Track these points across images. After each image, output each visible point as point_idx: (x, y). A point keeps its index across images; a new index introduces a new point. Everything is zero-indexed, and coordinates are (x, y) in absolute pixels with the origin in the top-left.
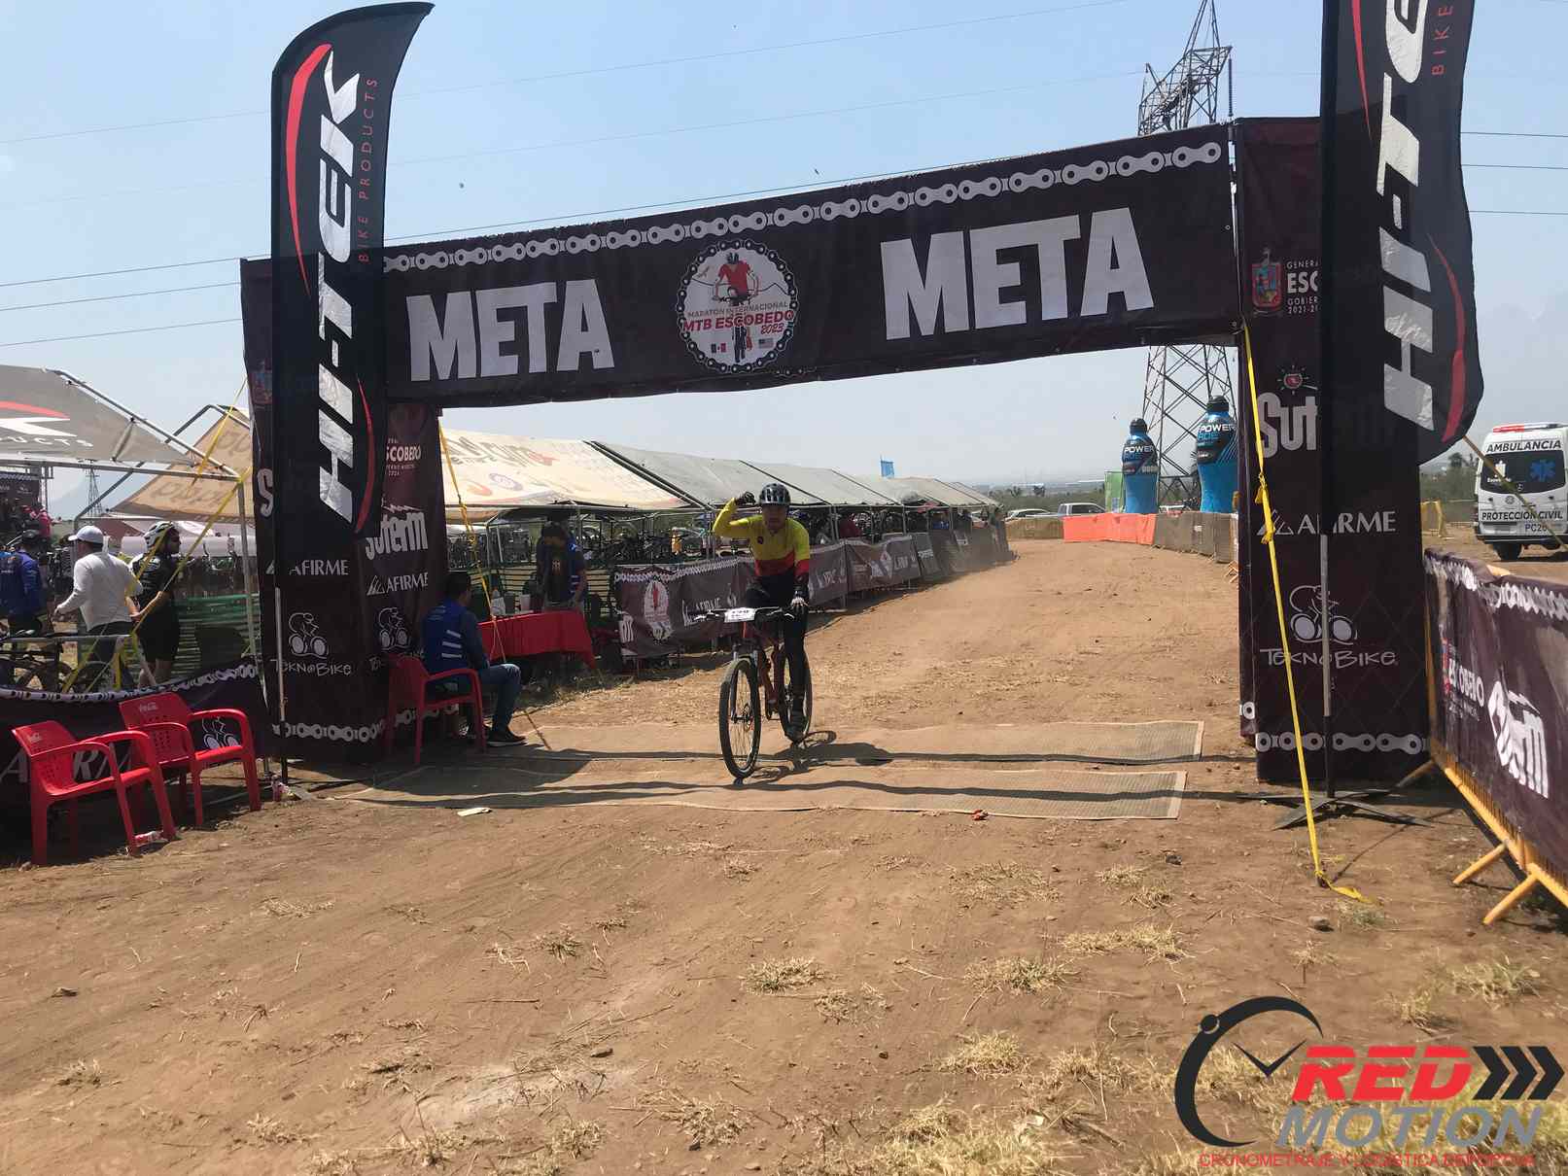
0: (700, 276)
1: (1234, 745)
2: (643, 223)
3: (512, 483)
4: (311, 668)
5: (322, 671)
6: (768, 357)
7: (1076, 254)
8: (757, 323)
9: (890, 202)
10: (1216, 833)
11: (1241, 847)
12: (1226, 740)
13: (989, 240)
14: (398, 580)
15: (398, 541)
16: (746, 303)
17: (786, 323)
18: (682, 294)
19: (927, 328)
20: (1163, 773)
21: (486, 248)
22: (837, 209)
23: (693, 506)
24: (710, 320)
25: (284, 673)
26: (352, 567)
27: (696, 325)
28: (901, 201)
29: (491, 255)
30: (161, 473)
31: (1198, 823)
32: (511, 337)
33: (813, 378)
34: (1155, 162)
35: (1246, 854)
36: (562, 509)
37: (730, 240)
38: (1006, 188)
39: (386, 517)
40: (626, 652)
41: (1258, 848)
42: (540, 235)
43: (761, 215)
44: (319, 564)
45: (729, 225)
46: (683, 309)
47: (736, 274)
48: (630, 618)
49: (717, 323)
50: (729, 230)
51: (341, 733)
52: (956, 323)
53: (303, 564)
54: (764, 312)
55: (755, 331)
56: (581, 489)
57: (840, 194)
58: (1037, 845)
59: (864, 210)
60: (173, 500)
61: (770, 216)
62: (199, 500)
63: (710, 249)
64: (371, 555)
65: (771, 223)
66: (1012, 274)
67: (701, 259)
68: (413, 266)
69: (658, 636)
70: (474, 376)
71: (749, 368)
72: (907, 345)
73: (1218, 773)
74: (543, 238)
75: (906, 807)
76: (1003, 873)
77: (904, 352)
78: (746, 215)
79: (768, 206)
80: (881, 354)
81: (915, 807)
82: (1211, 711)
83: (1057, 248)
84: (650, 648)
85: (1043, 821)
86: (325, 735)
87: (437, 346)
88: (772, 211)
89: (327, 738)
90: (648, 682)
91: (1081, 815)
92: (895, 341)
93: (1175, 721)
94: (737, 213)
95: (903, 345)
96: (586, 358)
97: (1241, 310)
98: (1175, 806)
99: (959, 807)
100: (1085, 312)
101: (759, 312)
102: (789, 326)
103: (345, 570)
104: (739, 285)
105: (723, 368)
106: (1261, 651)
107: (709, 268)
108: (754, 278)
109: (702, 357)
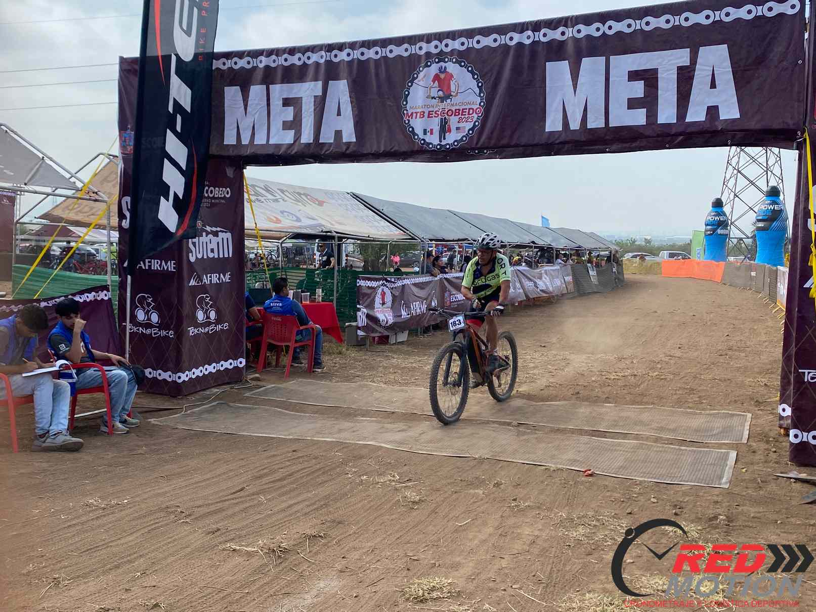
0: (419, 81)
1: (772, 434)
2: (384, 43)
3: (295, 218)
4: (148, 331)
5: (155, 334)
6: (461, 140)
7: (685, 76)
8: (455, 115)
9: (556, 35)
10: (756, 502)
11: (775, 517)
12: (767, 429)
13: (623, 64)
14: (211, 277)
15: (212, 251)
16: (449, 101)
17: (475, 116)
18: (407, 93)
19: (575, 125)
20: (720, 451)
21: (277, 55)
22: (517, 38)
23: (413, 239)
24: (424, 112)
25: (130, 333)
26: (179, 266)
27: (414, 115)
28: (563, 34)
29: (281, 61)
30: (68, 197)
31: (744, 493)
33: (493, 156)
34: (750, 12)
35: (779, 522)
36: (326, 236)
37: (441, 57)
38: (638, 27)
39: (204, 234)
40: (360, 333)
41: (787, 518)
42: (313, 49)
43: (463, 39)
44: (157, 263)
45: (442, 46)
46: (407, 103)
47: (443, 81)
48: (365, 310)
49: (429, 114)
50: (442, 50)
51: (165, 376)
52: (596, 122)
53: (147, 260)
54: (461, 108)
55: (453, 121)
56: (340, 224)
57: (521, 28)
58: (625, 500)
59: (536, 39)
60: (76, 214)
61: (470, 40)
62: (93, 215)
63: (427, 63)
64: (192, 259)
65: (471, 46)
66: (638, 89)
67: (421, 69)
68: (230, 66)
69: (383, 324)
70: (265, 143)
71: (448, 147)
72: (560, 136)
73: (761, 454)
74: (315, 51)
75: (534, 461)
76: (598, 520)
77: (557, 142)
78: (454, 39)
79: (470, 33)
80: (541, 143)
81: (540, 462)
82: (756, 406)
83: (671, 72)
84: (377, 331)
85: (631, 481)
86: (155, 376)
87: (242, 121)
88: (472, 38)
89: (156, 378)
90: (374, 353)
91: (658, 479)
92: (551, 133)
93: (730, 412)
94: (448, 38)
95: (556, 136)
96: (338, 134)
97: (804, 123)
98: (727, 479)
99: (571, 465)
100: (688, 119)
101: (457, 107)
102: (477, 119)
103: (174, 268)
104: (445, 89)
105: (431, 146)
106: (800, 371)
107: (426, 76)
108: (456, 84)
109: (416, 137)
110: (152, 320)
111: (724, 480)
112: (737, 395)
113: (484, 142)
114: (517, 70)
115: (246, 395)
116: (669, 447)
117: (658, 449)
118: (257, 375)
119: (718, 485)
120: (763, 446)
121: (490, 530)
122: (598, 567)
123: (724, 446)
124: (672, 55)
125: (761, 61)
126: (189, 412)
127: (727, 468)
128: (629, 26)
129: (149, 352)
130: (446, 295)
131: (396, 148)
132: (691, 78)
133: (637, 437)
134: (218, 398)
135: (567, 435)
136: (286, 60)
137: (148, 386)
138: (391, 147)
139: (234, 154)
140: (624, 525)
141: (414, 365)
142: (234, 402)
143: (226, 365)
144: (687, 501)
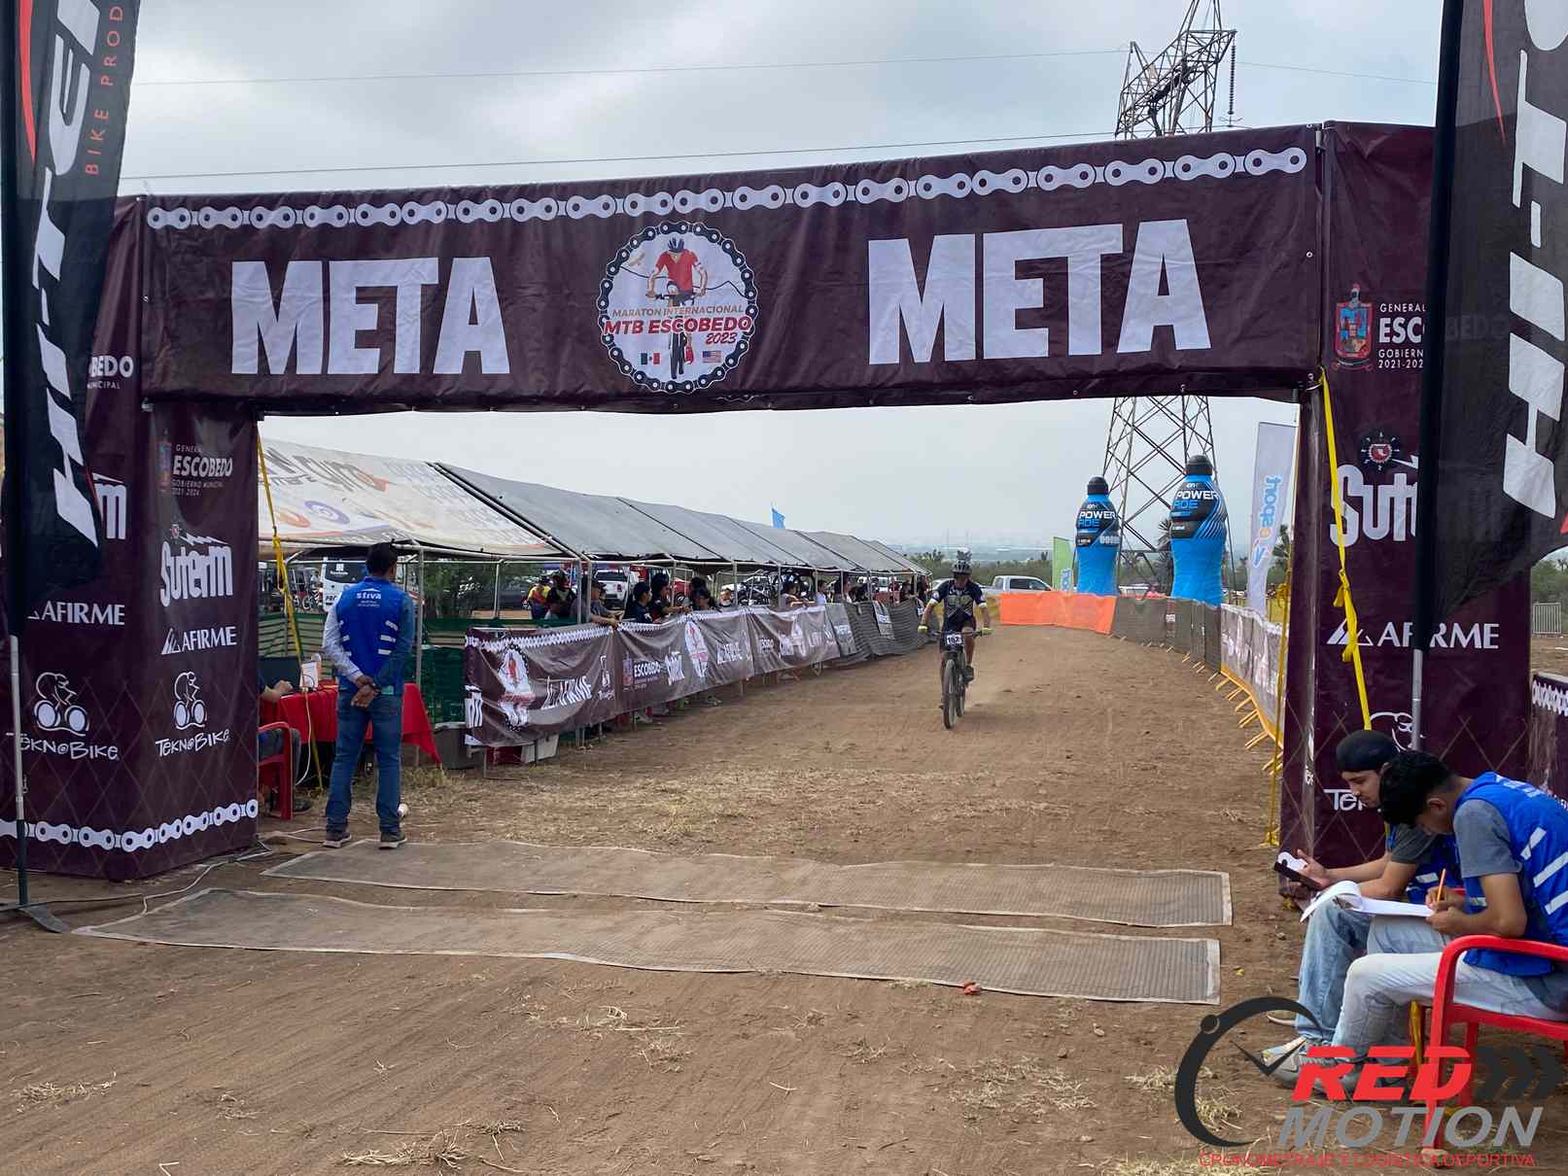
0: (631, 265)
1: (1273, 907)
2: (563, 191)
3: (336, 516)
4: (62, 749)
5: (77, 753)
6: (714, 375)
7: (1115, 273)
8: (701, 330)
9: (886, 191)
12: (1261, 900)
13: (1007, 247)
14: (195, 636)
15: (198, 583)
16: (688, 303)
17: (740, 333)
18: (607, 285)
19: (922, 354)
20: (1189, 940)
21: (348, 206)
22: (815, 194)
23: (564, 554)
24: (642, 323)
25: (23, 752)
26: (129, 614)
27: (623, 326)
28: (899, 190)
29: (354, 216)
32: (371, 324)
33: (762, 405)
34: (1223, 165)
37: (674, 222)
38: (1033, 184)
40: (470, 740)
42: (421, 196)
43: (715, 192)
44: (82, 609)
45: (675, 203)
46: (607, 302)
47: (678, 266)
48: (479, 696)
49: (652, 326)
50: (674, 210)
51: (100, 838)
52: (961, 349)
53: (59, 604)
54: (711, 317)
55: (698, 341)
56: (424, 526)
57: (823, 176)
58: (1049, 1034)
59: (851, 198)
61: (728, 195)
63: (647, 232)
64: (165, 602)
65: (729, 204)
66: (1033, 293)
67: (635, 242)
68: (247, 222)
69: (514, 722)
70: (318, 372)
71: (688, 387)
72: (896, 373)
73: (1259, 944)
74: (425, 199)
75: (870, 973)
76: (1013, 1071)
77: (891, 384)
78: (697, 192)
79: (727, 182)
80: (860, 385)
81: (881, 975)
82: (1234, 859)
83: (1092, 264)
84: (503, 735)
85: (1050, 1000)
86: (75, 840)
87: (268, 328)
88: (732, 190)
89: (78, 844)
90: (499, 783)
91: (1096, 995)
92: (879, 367)
93: (1191, 871)
94: (685, 189)
95: (890, 373)
96: (473, 359)
97: (1320, 359)
98: (1215, 988)
99: (940, 975)
100: (1123, 348)
101: (705, 315)
102: (743, 337)
103: (121, 619)
104: (682, 280)
105: (655, 385)
106: (1326, 791)
107: (645, 255)
108: (702, 272)
109: (627, 368)
110: (72, 725)
111: (1210, 992)
112: (1194, 840)
113: (756, 381)
114: (813, 250)
115: (265, 873)
116: (1100, 938)
117: (1080, 941)
118: (278, 833)
119: (1202, 999)
120: (1260, 929)
121: (824, 1101)
122: (1034, 1154)
123: (1194, 933)
124: (1092, 235)
125: (1244, 250)
126: (156, 910)
127: (1211, 968)
128: (1017, 181)
129: (64, 789)
130: (627, 663)
131: (587, 388)
132: (1127, 275)
133: (1038, 922)
134: (206, 881)
135: (917, 922)
136: (365, 215)
137: (59, 861)
138: (577, 386)
139: (253, 393)
140: (1061, 1078)
141: (588, 803)
142: (243, 887)
143: (227, 814)
144: (1156, 1031)
